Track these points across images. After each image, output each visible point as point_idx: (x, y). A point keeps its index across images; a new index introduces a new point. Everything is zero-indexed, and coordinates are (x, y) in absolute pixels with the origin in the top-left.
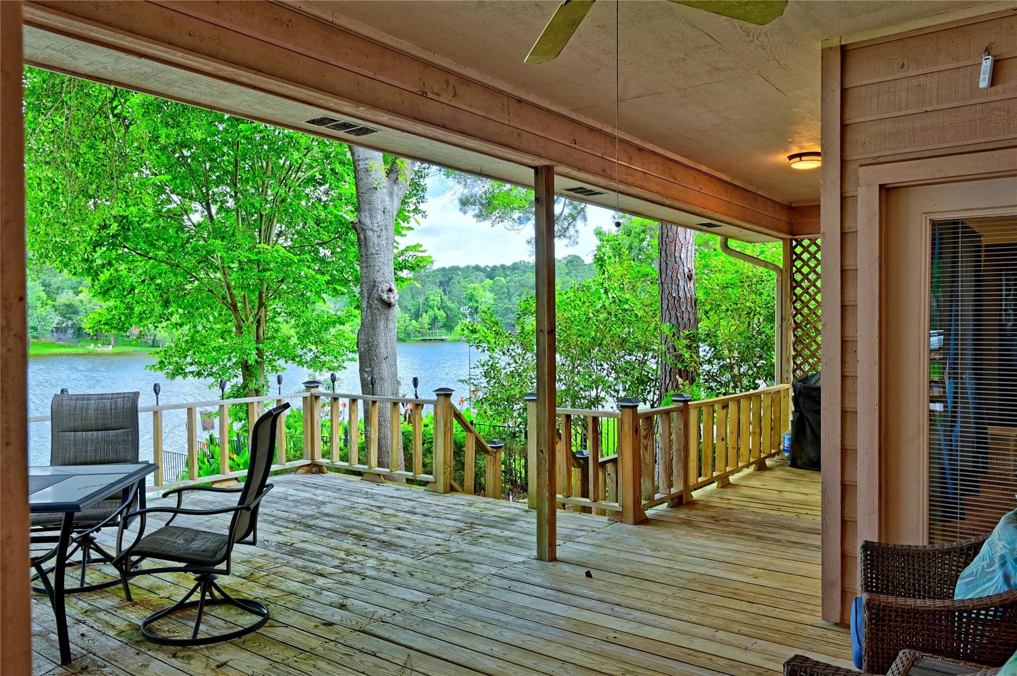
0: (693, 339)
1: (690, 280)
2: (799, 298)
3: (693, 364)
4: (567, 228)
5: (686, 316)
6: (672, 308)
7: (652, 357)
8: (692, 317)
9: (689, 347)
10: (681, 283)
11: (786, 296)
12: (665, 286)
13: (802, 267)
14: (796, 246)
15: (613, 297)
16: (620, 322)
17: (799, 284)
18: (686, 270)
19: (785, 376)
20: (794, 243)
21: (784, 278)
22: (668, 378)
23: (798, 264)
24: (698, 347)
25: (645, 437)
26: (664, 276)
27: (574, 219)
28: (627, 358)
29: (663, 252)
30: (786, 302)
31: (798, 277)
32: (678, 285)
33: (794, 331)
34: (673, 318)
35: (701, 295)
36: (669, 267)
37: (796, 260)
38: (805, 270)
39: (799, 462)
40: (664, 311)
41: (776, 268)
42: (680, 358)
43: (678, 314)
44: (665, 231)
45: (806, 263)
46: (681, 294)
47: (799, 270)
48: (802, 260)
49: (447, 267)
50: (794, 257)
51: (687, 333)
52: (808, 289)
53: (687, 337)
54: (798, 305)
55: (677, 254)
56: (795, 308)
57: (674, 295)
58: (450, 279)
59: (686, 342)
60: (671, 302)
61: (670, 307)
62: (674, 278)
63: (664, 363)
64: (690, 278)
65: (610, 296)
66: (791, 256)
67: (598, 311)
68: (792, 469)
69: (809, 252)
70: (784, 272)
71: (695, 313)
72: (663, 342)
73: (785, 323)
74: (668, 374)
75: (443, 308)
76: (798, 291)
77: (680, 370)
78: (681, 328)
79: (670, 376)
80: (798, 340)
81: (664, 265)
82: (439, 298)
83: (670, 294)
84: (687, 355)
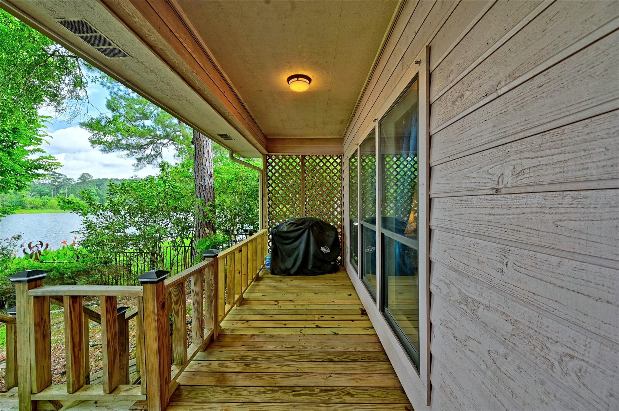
0: (214, 206)
1: (211, 177)
2: (270, 185)
3: (213, 219)
4: (153, 160)
5: (209, 195)
6: (202, 191)
7: (191, 216)
8: (212, 196)
9: (211, 211)
10: (206, 179)
11: (265, 184)
12: (198, 180)
13: (272, 169)
14: (269, 159)
15: (168, 185)
16: (173, 199)
17: (270, 178)
18: (209, 173)
19: (264, 225)
20: (268, 157)
21: (263, 174)
22: (200, 226)
23: (270, 168)
24: (215, 210)
25: (176, 303)
26: (197, 174)
27: (156, 157)
28: (178, 216)
29: (196, 163)
30: (265, 187)
31: (270, 174)
32: (205, 179)
33: (268, 202)
34: (202, 196)
35: (217, 185)
36: (200, 170)
37: (269, 165)
38: (274, 171)
39: (276, 271)
40: (197, 193)
41: (259, 169)
42: (206, 216)
43: (205, 194)
44: (197, 152)
45: (274, 168)
46: (206, 184)
47: (270, 171)
48: (272, 166)
49: (101, 178)
50: (268, 164)
51: (210, 203)
52: (275, 180)
53: (211, 206)
54: (270, 188)
55: (204, 164)
56: (269, 190)
57: (203, 184)
58: (102, 184)
59: (210, 208)
60: (201, 188)
61: (200, 190)
62: (203, 176)
63: (197, 219)
64: (211, 176)
65: (167, 184)
66: (266, 164)
67: (160, 192)
68: (272, 276)
69: (275, 162)
70: (263, 171)
71: (214, 194)
72: (197, 208)
73: (264, 198)
74: (200, 224)
75: (99, 195)
76: (270, 182)
77: (206, 222)
78: (206, 201)
79: (201, 226)
80: (270, 206)
81: (197, 169)
82: (96, 191)
83: (200, 184)
84: (210, 215)
